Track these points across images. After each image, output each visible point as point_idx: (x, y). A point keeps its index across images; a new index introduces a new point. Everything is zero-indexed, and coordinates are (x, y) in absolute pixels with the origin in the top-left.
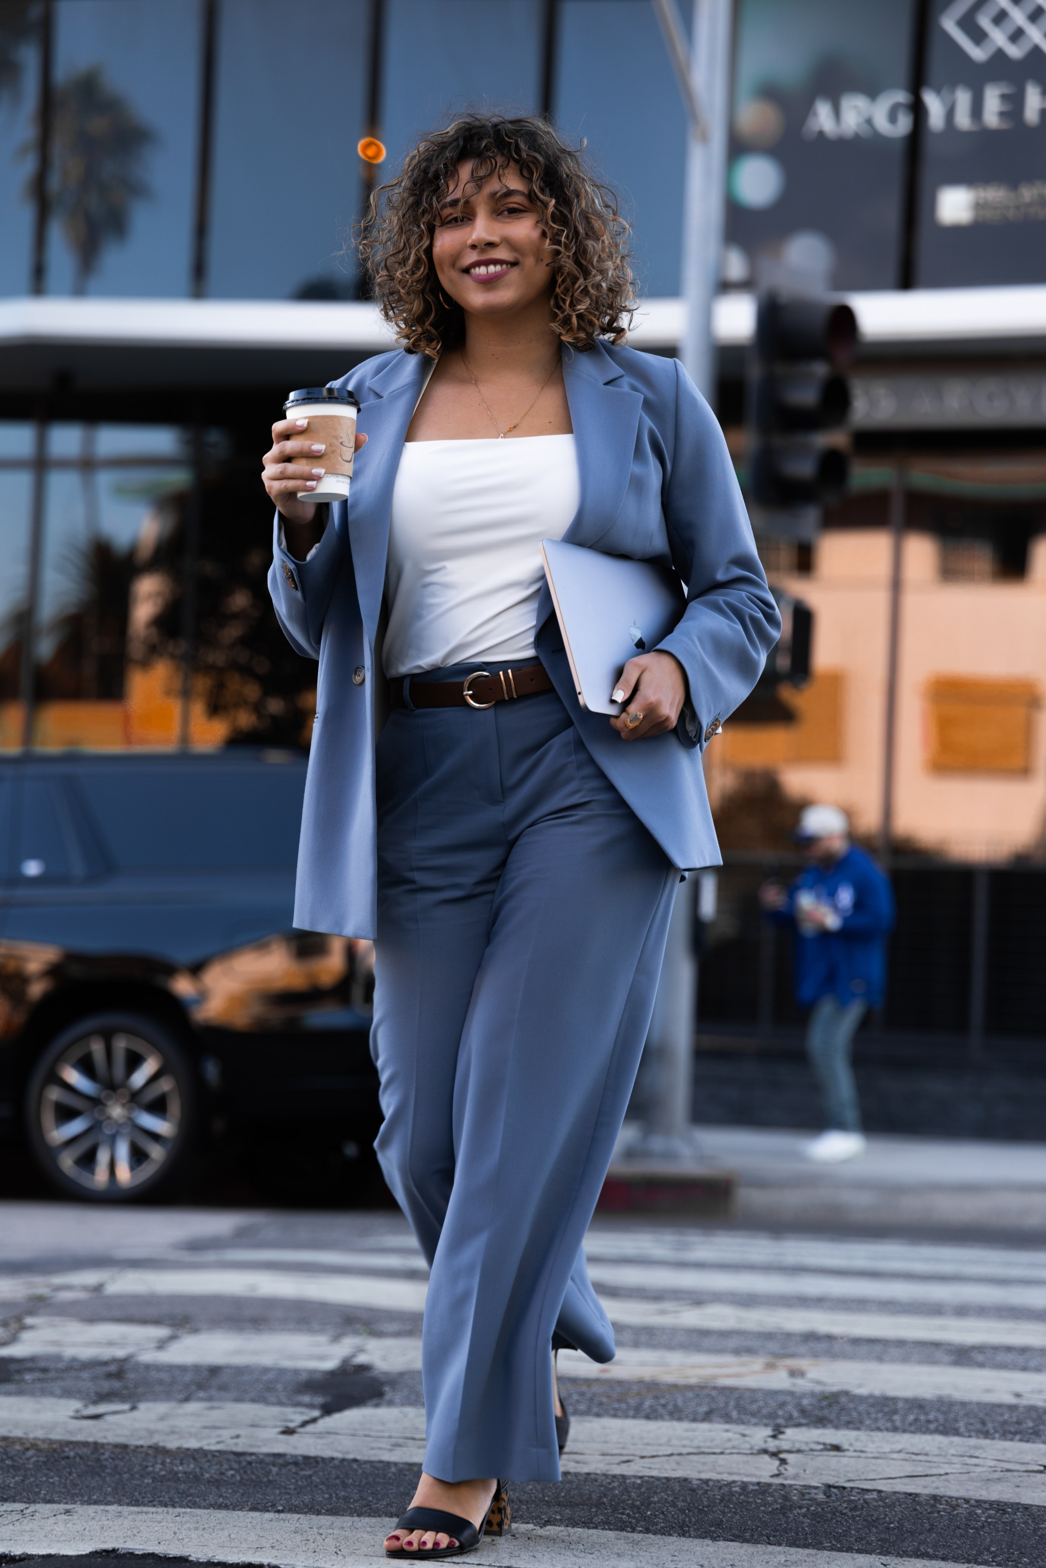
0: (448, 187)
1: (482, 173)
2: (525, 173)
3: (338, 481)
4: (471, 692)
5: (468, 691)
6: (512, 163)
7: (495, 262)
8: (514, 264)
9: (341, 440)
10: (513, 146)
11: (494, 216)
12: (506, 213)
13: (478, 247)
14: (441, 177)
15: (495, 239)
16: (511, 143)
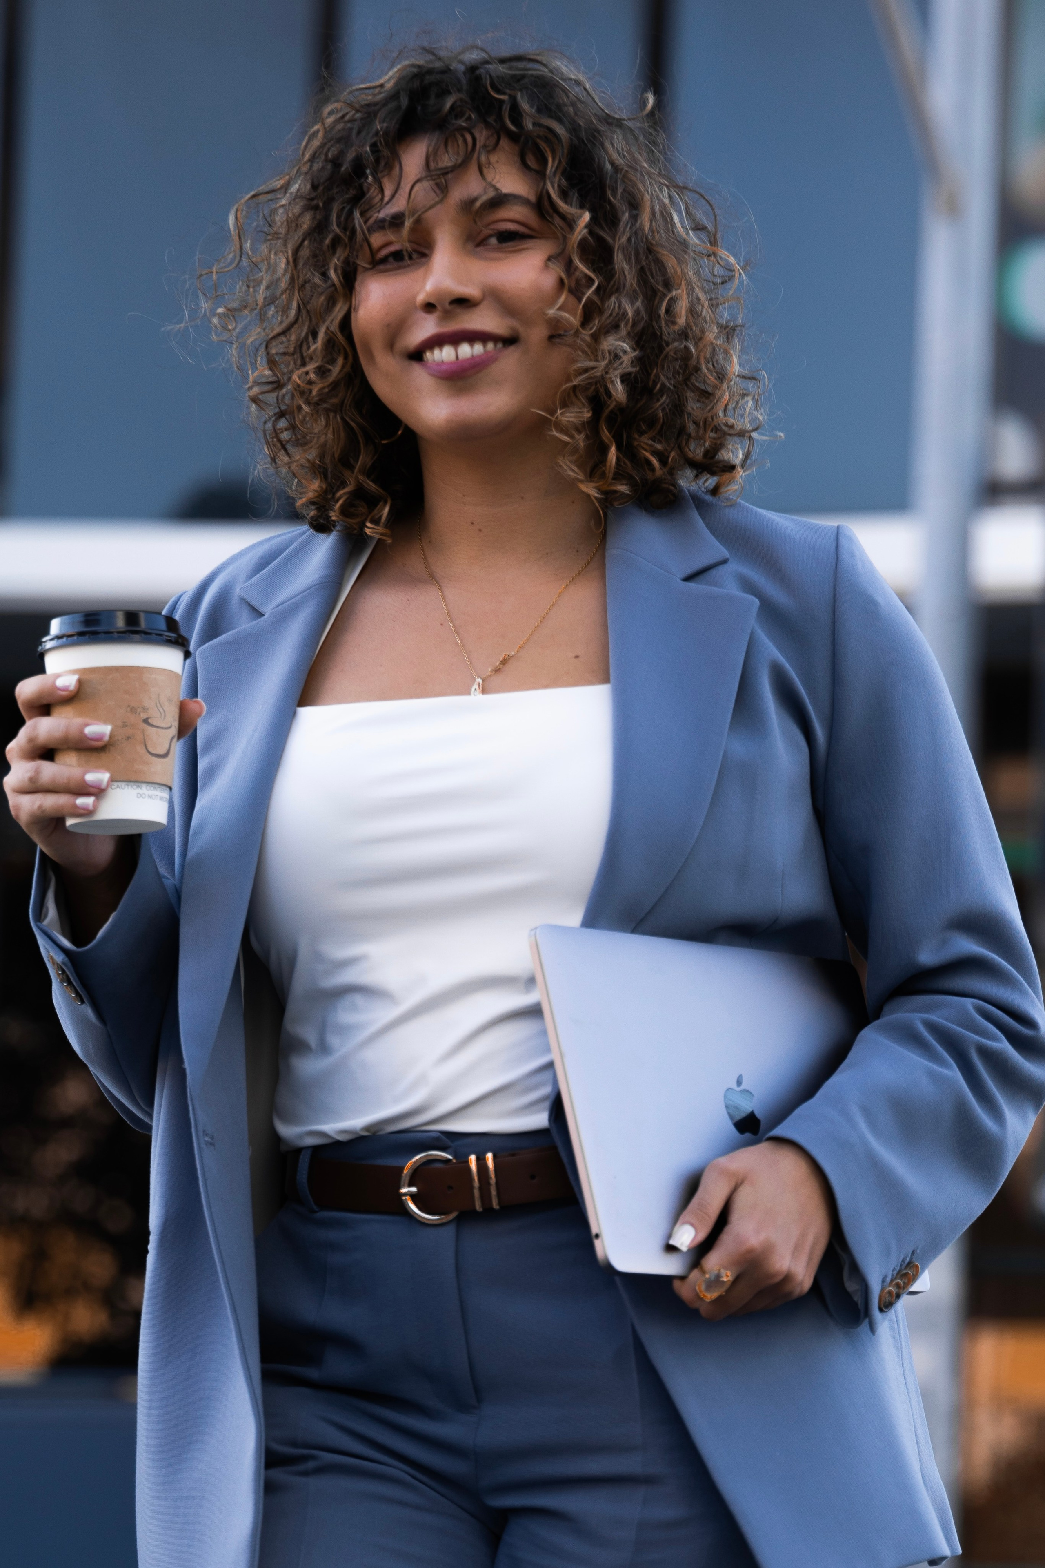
0: (382, 191)
1: (447, 160)
2: (531, 161)
3: (140, 796)
4: (414, 1189)
5: (410, 1185)
6: (504, 143)
7: (472, 337)
8: (510, 341)
9: (144, 716)
10: (506, 109)
11: (470, 246)
12: (493, 241)
13: (439, 307)
14: (368, 171)
15: (471, 291)
16: (501, 102)
